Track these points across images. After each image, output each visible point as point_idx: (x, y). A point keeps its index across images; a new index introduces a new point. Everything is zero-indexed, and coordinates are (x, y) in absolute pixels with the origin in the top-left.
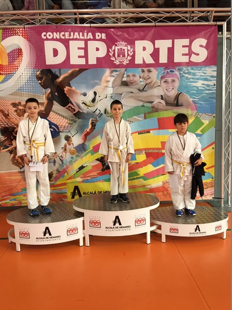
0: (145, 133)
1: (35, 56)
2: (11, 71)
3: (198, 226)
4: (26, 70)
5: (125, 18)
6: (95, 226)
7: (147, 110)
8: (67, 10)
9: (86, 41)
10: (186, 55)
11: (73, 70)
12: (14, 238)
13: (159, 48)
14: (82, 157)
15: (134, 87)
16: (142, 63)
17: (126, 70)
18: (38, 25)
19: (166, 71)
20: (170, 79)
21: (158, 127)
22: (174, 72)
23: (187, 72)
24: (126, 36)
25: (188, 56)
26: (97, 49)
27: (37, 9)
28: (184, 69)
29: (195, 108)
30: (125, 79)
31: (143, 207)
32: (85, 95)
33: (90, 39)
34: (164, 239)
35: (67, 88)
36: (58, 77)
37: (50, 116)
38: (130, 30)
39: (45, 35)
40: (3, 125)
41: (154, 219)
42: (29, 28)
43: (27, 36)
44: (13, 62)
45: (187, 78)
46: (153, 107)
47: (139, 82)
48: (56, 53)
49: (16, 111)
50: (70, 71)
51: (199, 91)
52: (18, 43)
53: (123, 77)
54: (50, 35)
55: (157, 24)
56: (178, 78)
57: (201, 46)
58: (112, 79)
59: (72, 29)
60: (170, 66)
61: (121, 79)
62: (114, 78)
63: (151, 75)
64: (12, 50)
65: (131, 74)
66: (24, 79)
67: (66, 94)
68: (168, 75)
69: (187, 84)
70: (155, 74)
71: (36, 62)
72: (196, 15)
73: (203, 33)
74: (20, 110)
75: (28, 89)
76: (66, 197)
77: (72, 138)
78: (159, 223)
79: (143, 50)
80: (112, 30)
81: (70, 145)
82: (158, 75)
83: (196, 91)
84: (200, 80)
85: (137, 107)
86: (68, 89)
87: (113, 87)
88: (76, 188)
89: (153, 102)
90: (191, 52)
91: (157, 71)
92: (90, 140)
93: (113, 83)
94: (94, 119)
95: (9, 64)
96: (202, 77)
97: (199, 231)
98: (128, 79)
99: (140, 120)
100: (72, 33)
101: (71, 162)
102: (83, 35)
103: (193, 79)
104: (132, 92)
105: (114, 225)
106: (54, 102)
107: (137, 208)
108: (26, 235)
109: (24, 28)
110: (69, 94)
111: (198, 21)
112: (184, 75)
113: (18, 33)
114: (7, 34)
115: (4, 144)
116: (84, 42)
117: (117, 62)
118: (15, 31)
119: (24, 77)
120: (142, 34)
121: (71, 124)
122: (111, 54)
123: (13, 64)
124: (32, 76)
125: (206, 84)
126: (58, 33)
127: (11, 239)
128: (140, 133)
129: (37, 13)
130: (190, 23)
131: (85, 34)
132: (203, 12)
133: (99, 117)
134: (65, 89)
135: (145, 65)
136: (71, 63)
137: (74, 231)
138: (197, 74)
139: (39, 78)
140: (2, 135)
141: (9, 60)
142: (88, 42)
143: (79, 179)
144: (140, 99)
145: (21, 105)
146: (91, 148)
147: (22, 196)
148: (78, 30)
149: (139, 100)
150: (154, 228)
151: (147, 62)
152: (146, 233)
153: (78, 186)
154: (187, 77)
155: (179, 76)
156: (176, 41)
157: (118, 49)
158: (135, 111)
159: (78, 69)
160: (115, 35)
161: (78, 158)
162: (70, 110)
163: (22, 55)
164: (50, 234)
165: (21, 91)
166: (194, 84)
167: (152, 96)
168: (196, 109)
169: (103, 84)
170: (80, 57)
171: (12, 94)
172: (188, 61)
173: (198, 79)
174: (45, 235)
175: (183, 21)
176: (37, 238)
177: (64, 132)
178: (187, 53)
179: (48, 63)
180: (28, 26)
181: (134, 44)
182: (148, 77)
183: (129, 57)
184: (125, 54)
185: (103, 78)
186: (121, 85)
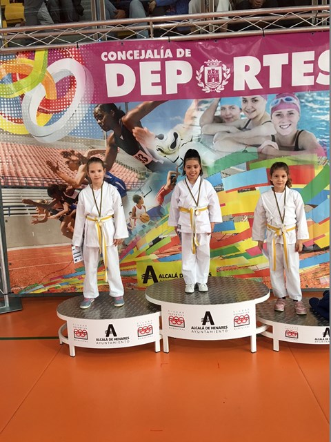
0: (248, 191)
1: (92, 86)
2: (60, 108)
3: (327, 329)
4: (80, 106)
5: (219, 25)
6: (176, 325)
7: (251, 158)
8: (136, 19)
9: (163, 61)
10: (309, 74)
11: (145, 103)
12: (67, 337)
13: (268, 68)
14: (158, 225)
16: (244, 89)
17: (220, 100)
18: (96, 42)
19: (280, 100)
20: (285, 111)
21: (266, 181)
22: (291, 100)
23: (311, 99)
24: (221, 50)
25: (313, 77)
26: (179, 72)
27: (94, 20)
28: (307, 95)
29: (323, 153)
30: (218, 113)
31: (246, 300)
32: (161, 138)
33: (168, 59)
34: (276, 347)
35: (136, 128)
36: (124, 114)
37: (113, 169)
38: (226, 42)
39: (106, 56)
40: (51, 183)
41: (262, 317)
42: (84, 47)
43: (82, 57)
44: (63, 95)
45: (312, 109)
46: (260, 153)
47: (239, 117)
48: (120, 80)
49: (68, 163)
50: (141, 106)
52: (69, 69)
53: (216, 110)
54: (112, 56)
55: (266, 31)
56: (297, 109)
58: (199, 114)
59: (143, 46)
61: (212, 114)
62: (203, 112)
63: (257, 106)
64: (61, 78)
65: (227, 106)
66: (78, 119)
67: (135, 138)
68: (283, 105)
69: (312, 118)
70: (263, 105)
71: (94, 97)
72: (325, 15)
74: (73, 161)
75: (84, 133)
76: (135, 281)
77: (144, 199)
78: (269, 323)
79: (245, 71)
80: (200, 43)
81: (141, 208)
82: (267, 106)
83: (326, 127)
85: (236, 152)
86: (138, 131)
87: (201, 126)
88: (150, 268)
89: (260, 145)
90: (317, 71)
91: (266, 99)
93: (202, 120)
94: (173, 172)
95: (58, 99)
98: (224, 114)
99: (240, 172)
100: (143, 51)
101: (142, 233)
102: (159, 54)
103: (320, 109)
104: (229, 132)
105: (204, 324)
106: (119, 148)
107: (236, 302)
108: (83, 335)
109: (78, 47)
110: (140, 137)
111: (328, 24)
112: (307, 104)
113: (69, 54)
114: (54, 56)
115: (53, 208)
116: (159, 63)
117: (207, 90)
118: (66, 51)
119: (78, 115)
120: (244, 47)
121: (141, 179)
122: (198, 79)
123: (63, 98)
124: (88, 114)
126: (124, 52)
127: (62, 340)
128: (240, 190)
129: (95, 25)
130: (315, 28)
131: (162, 51)
134: (134, 131)
135: (248, 92)
136: (142, 94)
137: (148, 331)
139: (98, 117)
140: (50, 196)
141: (58, 92)
142: (166, 62)
143: (154, 257)
144: (240, 141)
145: (74, 154)
147: (77, 279)
148: (152, 46)
149: (240, 143)
150: (262, 330)
151: (251, 88)
152: (250, 337)
153: (151, 267)
154: (311, 107)
155: (299, 107)
156: (294, 55)
157: (209, 71)
158: (233, 160)
159: (151, 102)
160: (203, 49)
161: (152, 227)
162: (141, 160)
163: (74, 85)
164: (115, 335)
165: (74, 135)
167: (257, 136)
168: (326, 153)
169: (187, 122)
170: (154, 84)
171: (62, 140)
172: (313, 84)
174: (107, 336)
175: (305, 25)
176: (97, 340)
177: (132, 191)
178: (312, 71)
179: (110, 95)
180: (82, 44)
181: (232, 62)
182: (253, 110)
183: (224, 81)
184: (218, 77)
185: (187, 113)
186: (213, 122)
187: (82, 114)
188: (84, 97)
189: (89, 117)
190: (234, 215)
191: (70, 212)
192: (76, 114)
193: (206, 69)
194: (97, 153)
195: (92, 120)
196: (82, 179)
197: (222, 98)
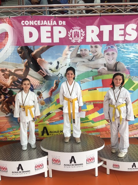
0: (93, 90)
1: (17, 39)
3: (134, 164)
6: (56, 163)
7: (94, 74)
8: (39, 6)
9: (52, 27)
10: (122, 35)
11: (43, 46)
13: (103, 31)
14: (49, 107)
15: (85, 58)
16: (91, 41)
17: (80, 46)
18: (19, 15)
19: (108, 47)
20: (110, 53)
21: (102, 86)
22: (113, 47)
23: (123, 47)
24: (80, 22)
25: (124, 36)
26: (60, 32)
28: (121, 45)
30: (79, 53)
31: (92, 149)
32: (51, 64)
33: (55, 25)
34: (108, 172)
36: (33, 52)
38: (83, 18)
39: (23, 23)
41: (101, 156)
42: (13, 18)
43: (11, 23)
44: (2, 41)
45: (123, 52)
46: (99, 72)
47: (89, 54)
48: (31, 35)
49: (3, 75)
50: (41, 48)
51: (131, 61)
52: (5, 29)
53: (78, 51)
54: (27, 23)
55: (101, 14)
56: (116, 51)
57: (133, 29)
58: (70, 53)
60: (110, 43)
61: (76, 52)
62: (71, 52)
63: (97, 49)
65: (83, 49)
66: (9, 53)
67: (38, 63)
68: (110, 49)
69: (123, 56)
70: (100, 49)
71: (17, 43)
72: (129, 8)
73: (134, 20)
74: (6, 74)
75: (12, 60)
76: (38, 134)
77: (42, 94)
78: (105, 160)
79: (91, 33)
80: (70, 19)
81: (41, 98)
82: (102, 50)
83: (129, 60)
84: (132, 53)
85: (87, 72)
86: (40, 60)
87: (71, 58)
88: (45, 128)
89: (99, 68)
90: (125, 34)
91: (102, 46)
92: (55, 95)
94: (57, 80)
96: (133, 51)
97: (135, 167)
98: (81, 53)
99: (89, 81)
100: (42, 21)
102: (50, 23)
103: (127, 52)
104: (84, 62)
106: (30, 68)
109: (10, 18)
110: (40, 63)
111: (130, 12)
113: (5, 21)
116: (50, 27)
117: (74, 41)
118: (3, 20)
120: (91, 21)
121: (41, 84)
122: (69, 36)
123: (2, 43)
124: (15, 51)
125: (136, 55)
126: (33, 21)
128: (89, 90)
130: (124, 13)
131: (52, 22)
132: (133, 5)
133: (61, 79)
134: (37, 60)
135: (93, 43)
136: (42, 42)
138: (130, 49)
139: (19, 52)
142: (53, 27)
143: (47, 122)
144: (89, 66)
145: (7, 71)
146: (55, 101)
147: (8, 134)
148: (47, 19)
149: (89, 67)
150: (101, 164)
151: (94, 41)
154: (123, 51)
155: (117, 51)
156: (115, 26)
157: (74, 32)
158: (86, 75)
159: (46, 46)
160: (72, 21)
161: (46, 108)
162: (41, 74)
163: (8, 36)
165: (7, 61)
166: (128, 56)
167: (97, 64)
168: (129, 73)
169: (64, 56)
170: (47, 37)
171: (1, 64)
172: (123, 40)
173: (130, 52)
174: (18, 170)
175: (120, 12)
176: (12, 172)
177: (36, 89)
178: (123, 34)
179: (26, 42)
180: (12, 17)
181: (85, 28)
182: (95, 51)
183: (82, 37)
184: (79, 35)
185: (64, 52)
186: (76, 57)
187: (11, 51)
188: (12, 43)
189: (15, 52)
190: (86, 102)
191: (5, 100)
192: (8, 51)
193: (73, 31)
194: (19, 70)
195: (16, 54)
196: (11, 83)
197: (81, 45)
